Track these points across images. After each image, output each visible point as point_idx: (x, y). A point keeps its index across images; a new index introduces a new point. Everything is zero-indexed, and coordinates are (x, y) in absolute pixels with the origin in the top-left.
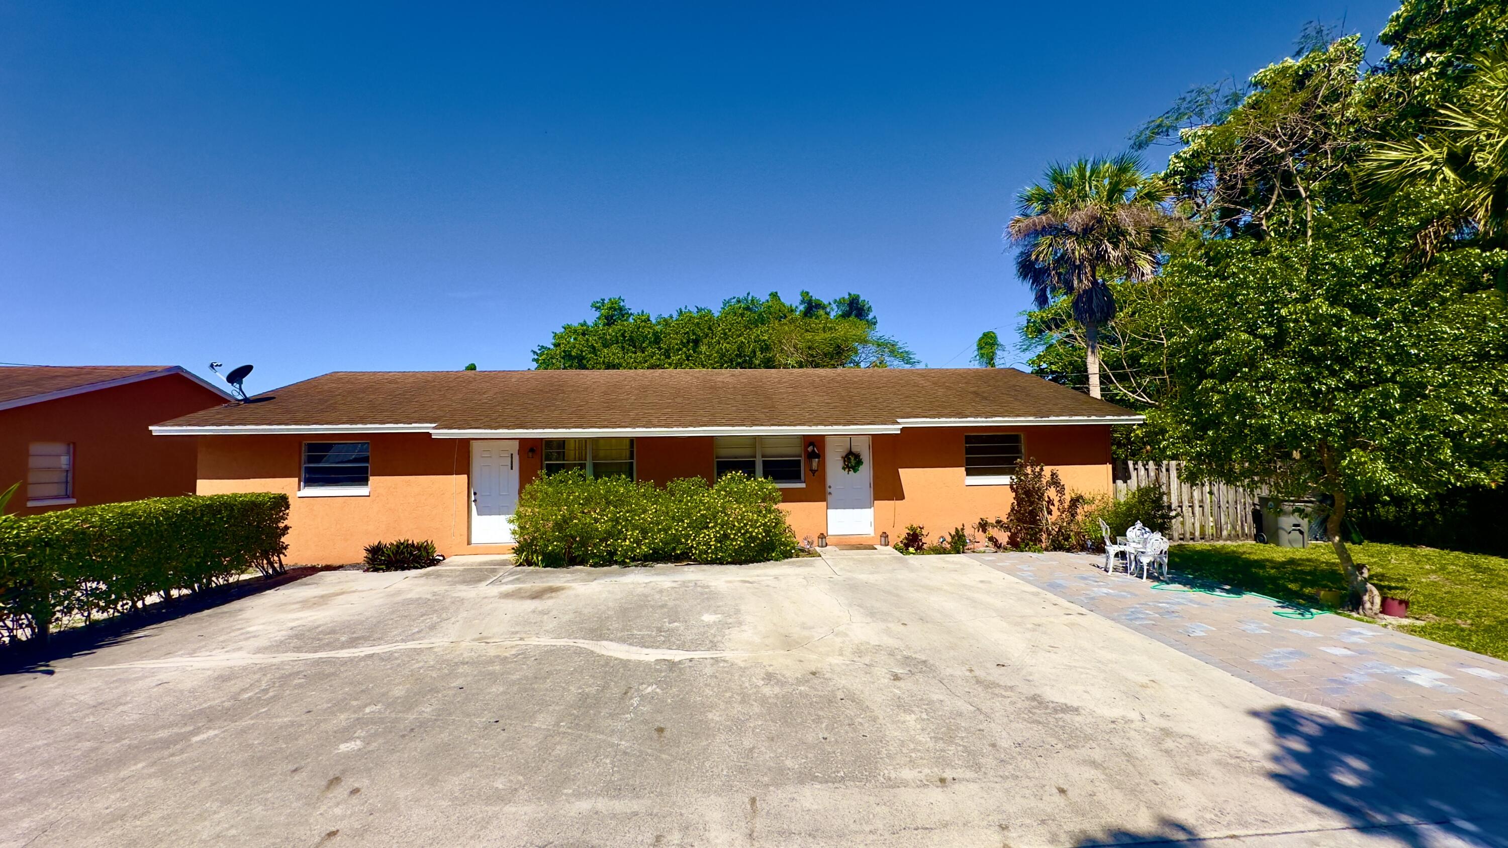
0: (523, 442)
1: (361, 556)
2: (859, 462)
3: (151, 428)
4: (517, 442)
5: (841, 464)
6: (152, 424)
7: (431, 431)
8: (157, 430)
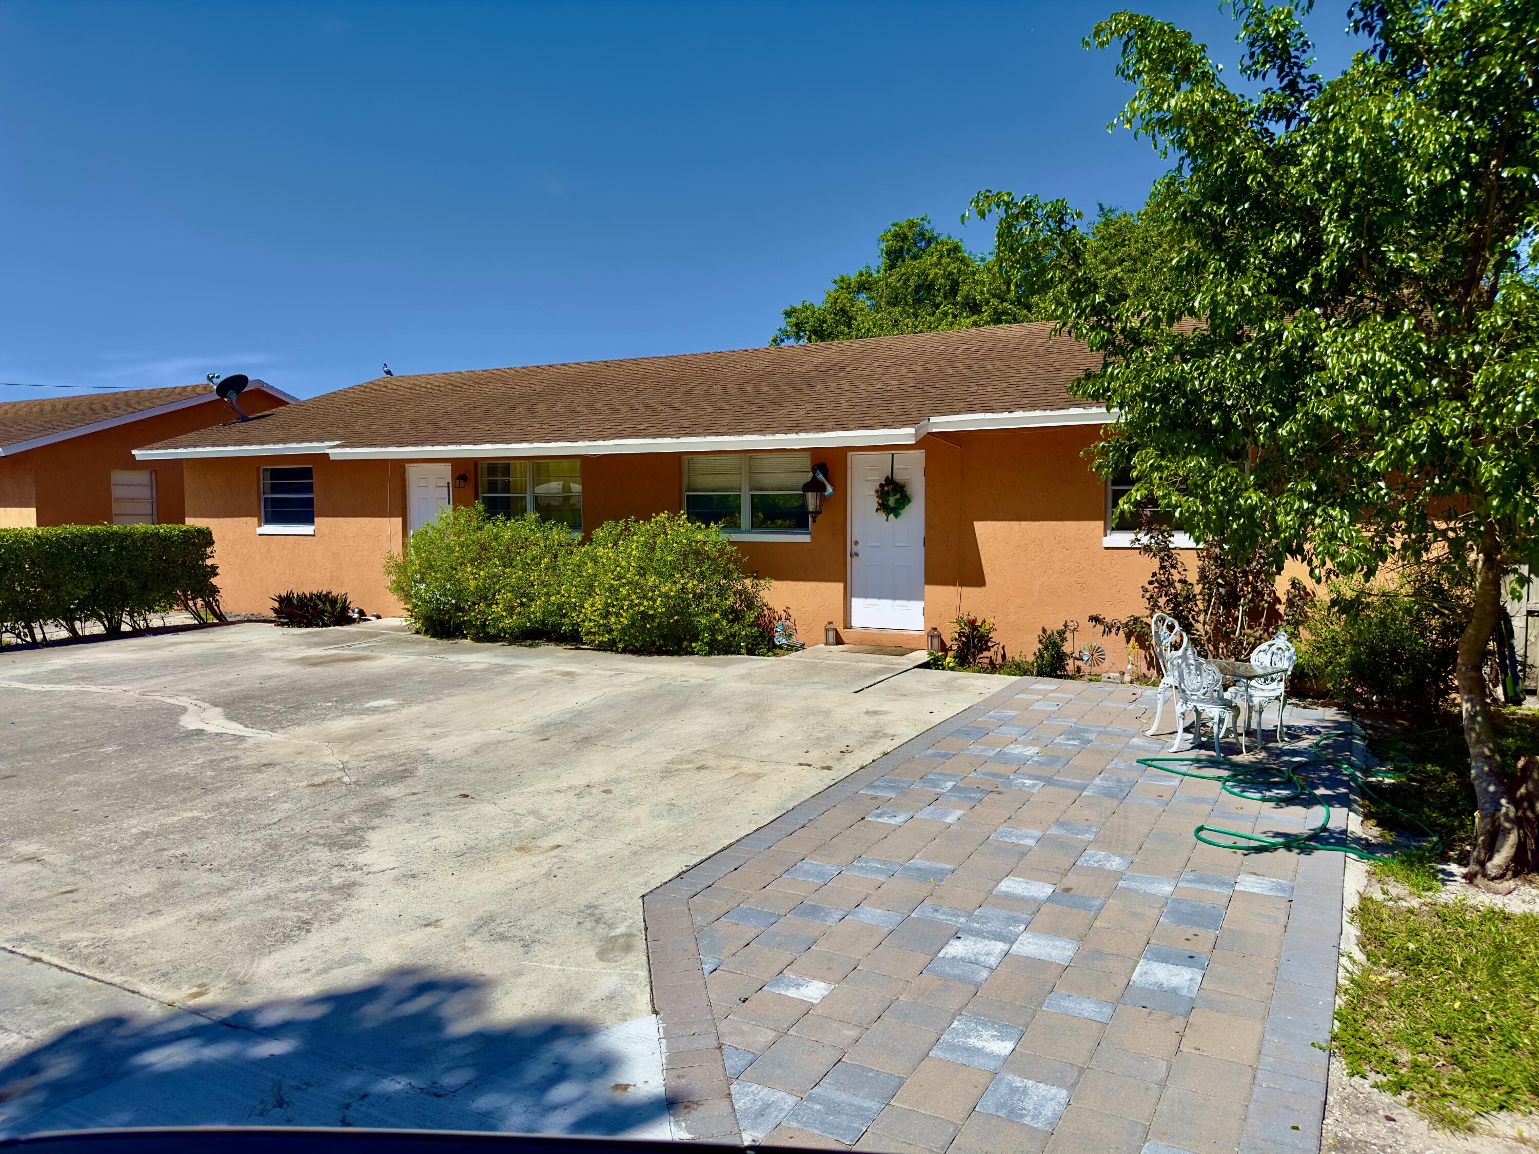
0: (455, 462)
1: (267, 607)
2: (904, 499)
3: (134, 452)
4: (448, 466)
5: (874, 501)
6: (134, 448)
7: (327, 451)
8: (140, 454)
